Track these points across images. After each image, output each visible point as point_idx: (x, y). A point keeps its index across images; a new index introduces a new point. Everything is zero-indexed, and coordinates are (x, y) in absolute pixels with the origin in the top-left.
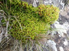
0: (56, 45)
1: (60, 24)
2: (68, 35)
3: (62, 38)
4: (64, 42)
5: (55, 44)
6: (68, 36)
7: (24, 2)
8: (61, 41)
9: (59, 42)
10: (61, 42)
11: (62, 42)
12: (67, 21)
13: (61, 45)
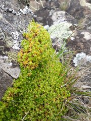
0: (85, 54)
1: (50, 26)
2: (75, 25)
3: (77, 37)
4: (84, 37)
5: (83, 55)
6: (77, 25)
7: (6, 95)
8: (81, 41)
9: (82, 45)
10: (84, 43)
11: (84, 41)
12: (48, 9)
13: (88, 45)
